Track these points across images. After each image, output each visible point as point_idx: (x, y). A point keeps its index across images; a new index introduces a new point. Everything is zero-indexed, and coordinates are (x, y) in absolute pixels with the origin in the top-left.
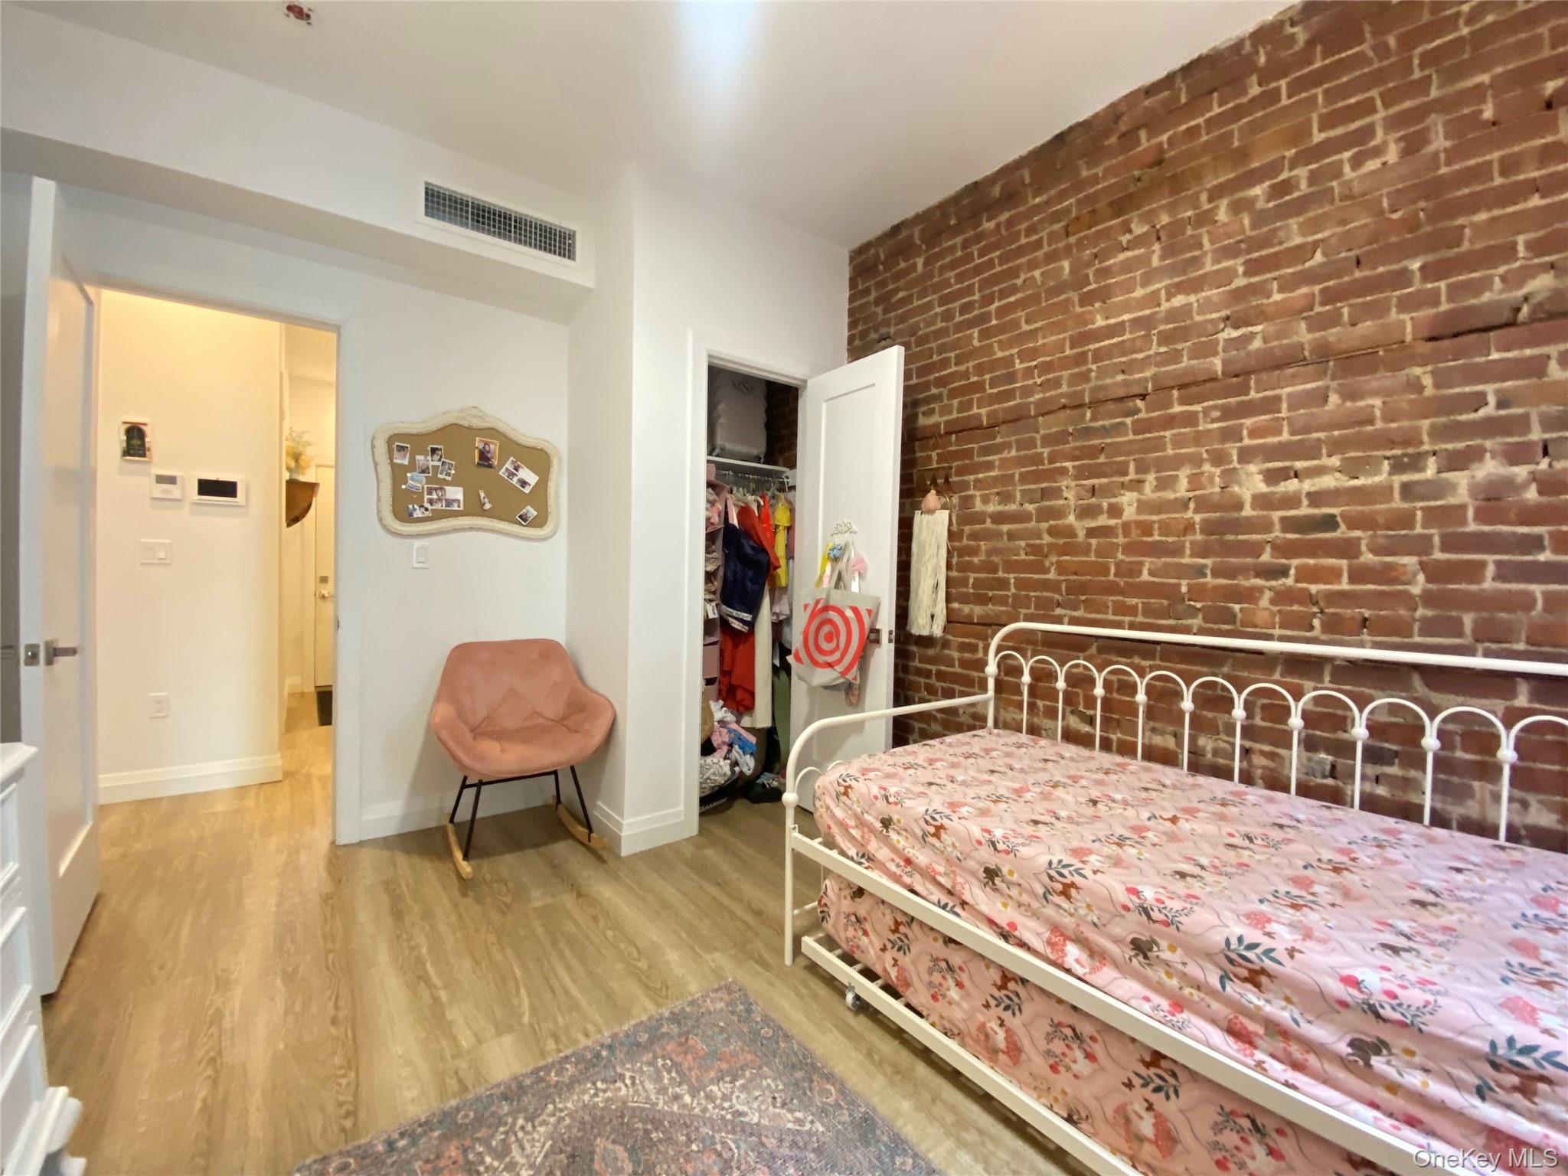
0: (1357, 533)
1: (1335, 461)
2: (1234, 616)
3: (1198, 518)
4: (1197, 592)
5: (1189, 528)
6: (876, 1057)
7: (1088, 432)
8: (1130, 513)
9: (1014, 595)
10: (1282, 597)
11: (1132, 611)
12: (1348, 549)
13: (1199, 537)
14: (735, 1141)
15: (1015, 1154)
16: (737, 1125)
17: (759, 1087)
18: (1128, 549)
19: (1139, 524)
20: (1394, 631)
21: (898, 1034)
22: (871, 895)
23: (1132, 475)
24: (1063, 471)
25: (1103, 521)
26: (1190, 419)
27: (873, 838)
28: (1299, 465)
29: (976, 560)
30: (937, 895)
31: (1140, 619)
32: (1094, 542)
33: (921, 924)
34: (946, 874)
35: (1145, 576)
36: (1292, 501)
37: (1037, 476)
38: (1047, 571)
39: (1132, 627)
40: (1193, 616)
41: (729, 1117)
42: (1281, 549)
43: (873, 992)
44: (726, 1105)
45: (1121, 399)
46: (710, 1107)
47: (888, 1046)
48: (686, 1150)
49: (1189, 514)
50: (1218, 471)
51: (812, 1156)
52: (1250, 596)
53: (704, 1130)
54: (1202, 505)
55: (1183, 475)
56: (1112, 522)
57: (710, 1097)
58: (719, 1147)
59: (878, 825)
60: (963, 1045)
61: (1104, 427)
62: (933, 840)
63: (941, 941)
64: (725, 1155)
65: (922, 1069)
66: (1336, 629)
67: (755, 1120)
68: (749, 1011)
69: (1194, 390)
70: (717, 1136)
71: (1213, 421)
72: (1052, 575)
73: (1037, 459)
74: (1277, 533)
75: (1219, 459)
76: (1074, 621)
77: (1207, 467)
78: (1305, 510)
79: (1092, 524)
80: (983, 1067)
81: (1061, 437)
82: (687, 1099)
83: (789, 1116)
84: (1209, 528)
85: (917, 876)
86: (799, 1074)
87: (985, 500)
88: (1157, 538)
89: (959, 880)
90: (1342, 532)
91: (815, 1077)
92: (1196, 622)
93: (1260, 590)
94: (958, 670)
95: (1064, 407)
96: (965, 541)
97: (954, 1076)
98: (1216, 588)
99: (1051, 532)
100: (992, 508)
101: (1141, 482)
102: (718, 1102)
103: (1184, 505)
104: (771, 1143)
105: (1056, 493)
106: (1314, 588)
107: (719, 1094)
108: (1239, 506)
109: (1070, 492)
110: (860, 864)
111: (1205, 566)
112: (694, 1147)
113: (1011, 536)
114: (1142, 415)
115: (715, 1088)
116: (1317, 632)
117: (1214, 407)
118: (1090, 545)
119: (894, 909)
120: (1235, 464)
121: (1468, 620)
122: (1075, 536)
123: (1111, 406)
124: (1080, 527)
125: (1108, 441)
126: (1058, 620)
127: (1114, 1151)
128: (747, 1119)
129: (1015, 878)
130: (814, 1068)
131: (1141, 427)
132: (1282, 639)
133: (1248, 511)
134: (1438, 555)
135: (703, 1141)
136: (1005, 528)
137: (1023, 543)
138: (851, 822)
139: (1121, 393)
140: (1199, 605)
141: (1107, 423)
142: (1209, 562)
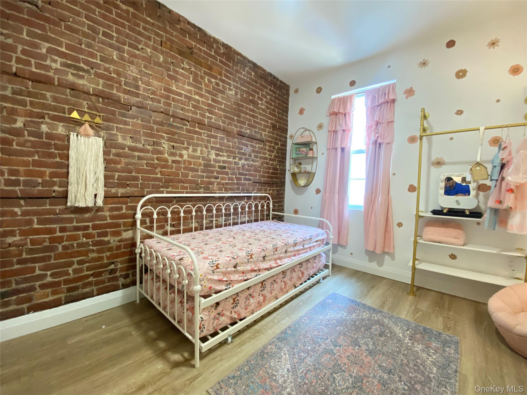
0: (229, 170)
1: (225, 154)
2: (210, 188)
3: (202, 162)
4: (202, 182)
5: (200, 165)
6: (252, 337)
7: (170, 125)
8: (186, 157)
9: (141, 183)
10: (219, 184)
11: (186, 188)
12: (227, 174)
13: (202, 167)
14: (299, 370)
16: (294, 369)
17: (275, 367)
18: (185, 168)
19: (188, 161)
20: (232, 190)
23: (186, 145)
24: (163, 137)
25: (177, 158)
26: (200, 134)
28: (221, 153)
29: (119, 166)
31: (189, 190)
32: (174, 165)
33: (240, 292)
35: (190, 178)
36: (219, 162)
37: (152, 136)
38: (157, 174)
39: (187, 193)
40: (201, 189)
41: (291, 374)
42: (217, 172)
44: (286, 376)
45: (182, 119)
46: (289, 381)
48: (309, 384)
49: (200, 161)
50: (206, 150)
51: (295, 350)
52: (212, 183)
53: (299, 380)
54: (204, 159)
55: (199, 149)
56: (180, 159)
57: (285, 382)
58: (303, 374)
59: (233, 269)
61: (177, 126)
64: (305, 372)
66: (227, 190)
67: (289, 366)
69: (201, 126)
70: (299, 376)
71: (205, 136)
72: (159, 176)
73: (151, 129)
74: (217, 169)
75: (207, 147)
76: (168, 192)
77: (204, 149)
78: (221, 164)
79: (174, 159)
81: (161, 124)
82: (288, 390)
83: (284, 357)
84: (205, 166)
86: (266, 356)
87: (124, 139)
88: (192, 166)
89: (258, 265)
90: (227, 170)
91: (266, 351)
92: (202, 190)
93: (214, 182)
94: (109, 221)
95: (162, 112)
96: (112, 157)
97: (263, 317)
98: (206, 181)
99: (157, 159)
100: (129, 143)
101: (188, 148)
102: (286, 379)
103: (199, 158)
104: (295, 360)
105: (159, 144)
106: (223, 182)
107: (283, 379)
108: (210, 161)
109: (166, 146)
110: (229, 288)
111: (204, 175)
112: (307, 382)
113: (139, 158)
114: (188, 127)
115: (280, 381)
116: (223, 191)
117: (205, 133)
118: (173, 166)
120: (210, 150)
121: (241, 187)
122: (168, 162)
123: (179, 120)
124: (170, 159)
125: (178, 131)
126: (162, 192)
128: (290, 368)
130: (263, 352)
131: (188, 131)
132: (219, 193)
133: (212, 162)
134: (238, 176)
135: (303, 380)
136: (137, 154)
137: (145, 162)
138: (221, 277)
139: (182, 117)
140: (202, 186)
141: (178, 125)
142: (204, 174)
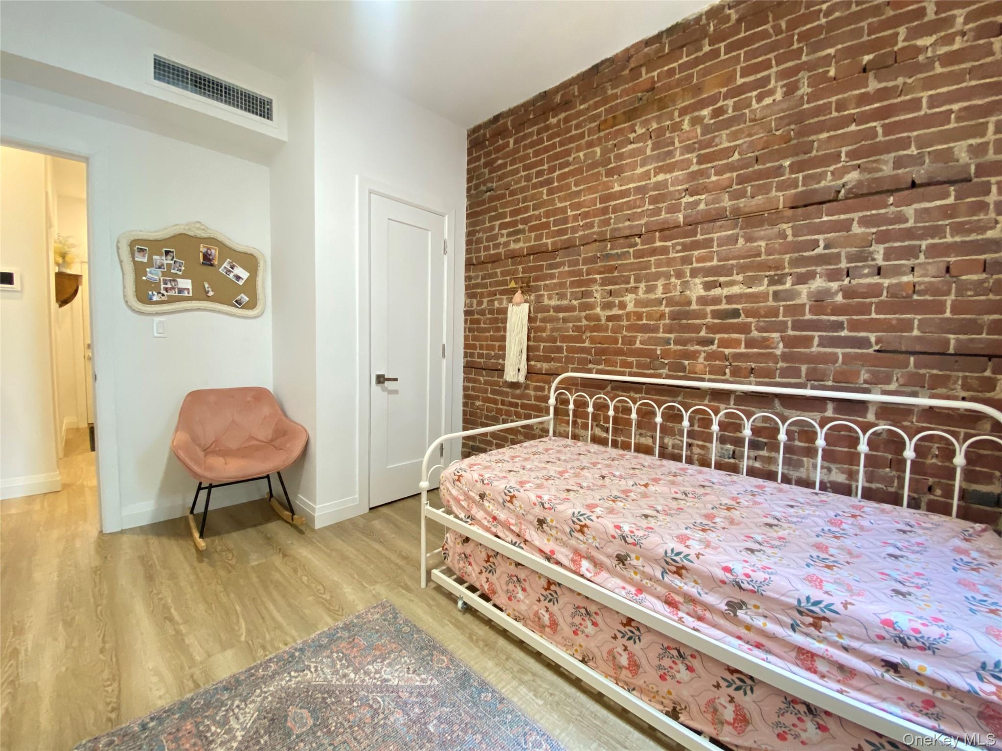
0: (750, 320)
1: (740, 278)
2: (685, 368)
3: (667, 310)
4: (665, 354)
5: (662, 316)
7: (608, 257)
8: (630, 307)
9: (566, 357)
10: (710, 356)
11: (630, 365)
12: (744, 329)
13: (667, 321)
14: (381, 697)
15: (552, 684)
16: (384, 688)
17: (399, 663)
18: (630, 328)
19: (635, 313)
20: (766, 375)
21: (489, 623)
22: (473, 540)
23: (632, 284)
24: (594, 281)
25: (616, 311)
26: (664, 251)
27: (474, 506)
28: (722, 279)
29: (544, 335)
30: (511, 537)
31: (635, 370)
32: (610, 324)
33: (502, 556)
34: (516, 524)
35: (638, 345)
36: (716, 301)
37: (580, 284)
38: (584, 342)
39: (630, 375)
40: (663, 368)
41: (379, 683)
42: (711, 329)
43: (474, 599)
44: (377, 676)
45: (627, 237)
46: (367, 678)
47: (482, 631)
48: (349, 707)
49: (662, 308)
50: (678, 282)
51: (430, 700)
52: (693, 356)
53: (362, 693)
54: (670, 302)
55: (660, 283)
56: (620, 312)
57: (367, 673)
58: (371, 702)
59: (478, 498)
60: (525, 625)
61: (617, 253)
62: (508, 504)
63: (513, 565)
64: (375, 706)
65: (502, 642)
66: (738, 374)
67: (396, 683)
68: (395, 618)
69: (667, 232)
70: (370, 696)
71: (677, 252)
72: (587, 344)
73: (580, 273)
74: (709, 320)
75: (679, 275)
76: (599, 372)
77: (673, 280)
78: (724, 306)
79: (610, 313)
80: (536, 637)
81: (593, 260)
82: (352, 676)
83: (417, 678)
84: (674, 316)
85: (500, 527)
86: (425, 652)
87: (550, 298)
88: (644, 322)
89: (523, 527)
90: (742, 319)
91: (435, 653)
92: (665, 371)
93: (699, 352)
94: (533, 402)
95: (595, 241)
96: (538, 324)
97: (520, 644)
98: (675, 351)
99: (587, 318)
100: (554, 302)
101: (637, 288)
102: (372, 675)
103: (659, 302)
104: (405, 695)
105: (588, 294)
106: (727, 351)
107: (373, 670)
108: (689, 303)
109: (598, 293)
110: (466, 522)
111: (670, 339)
112: (355, 704)
113: (565, 320)
114: (639, 247)
115: (370, 667)
116: (728, 376)
117: (678, 244)
118: (608, 325)
119: (486, 548)
120: (688, 278)
121: (804, 368)
122: (600, 320)
123: (622, 241)
124: (603, 314)
125: (620, 262)
126: (590, 371)
127: (607, 676)
128: (391, 683)
129: (554, 524)
130: (435, 648)
131: (639, 254)
132: (710, 380)
133: (694, 306)
134: (790, 332)
135: (361, 700)
136: (561, 315)
137: (571, 325)
138: (462, 498)
139: (627, 232)
140: (666, 361)
141: (619, 251)
142: (672, 336)
